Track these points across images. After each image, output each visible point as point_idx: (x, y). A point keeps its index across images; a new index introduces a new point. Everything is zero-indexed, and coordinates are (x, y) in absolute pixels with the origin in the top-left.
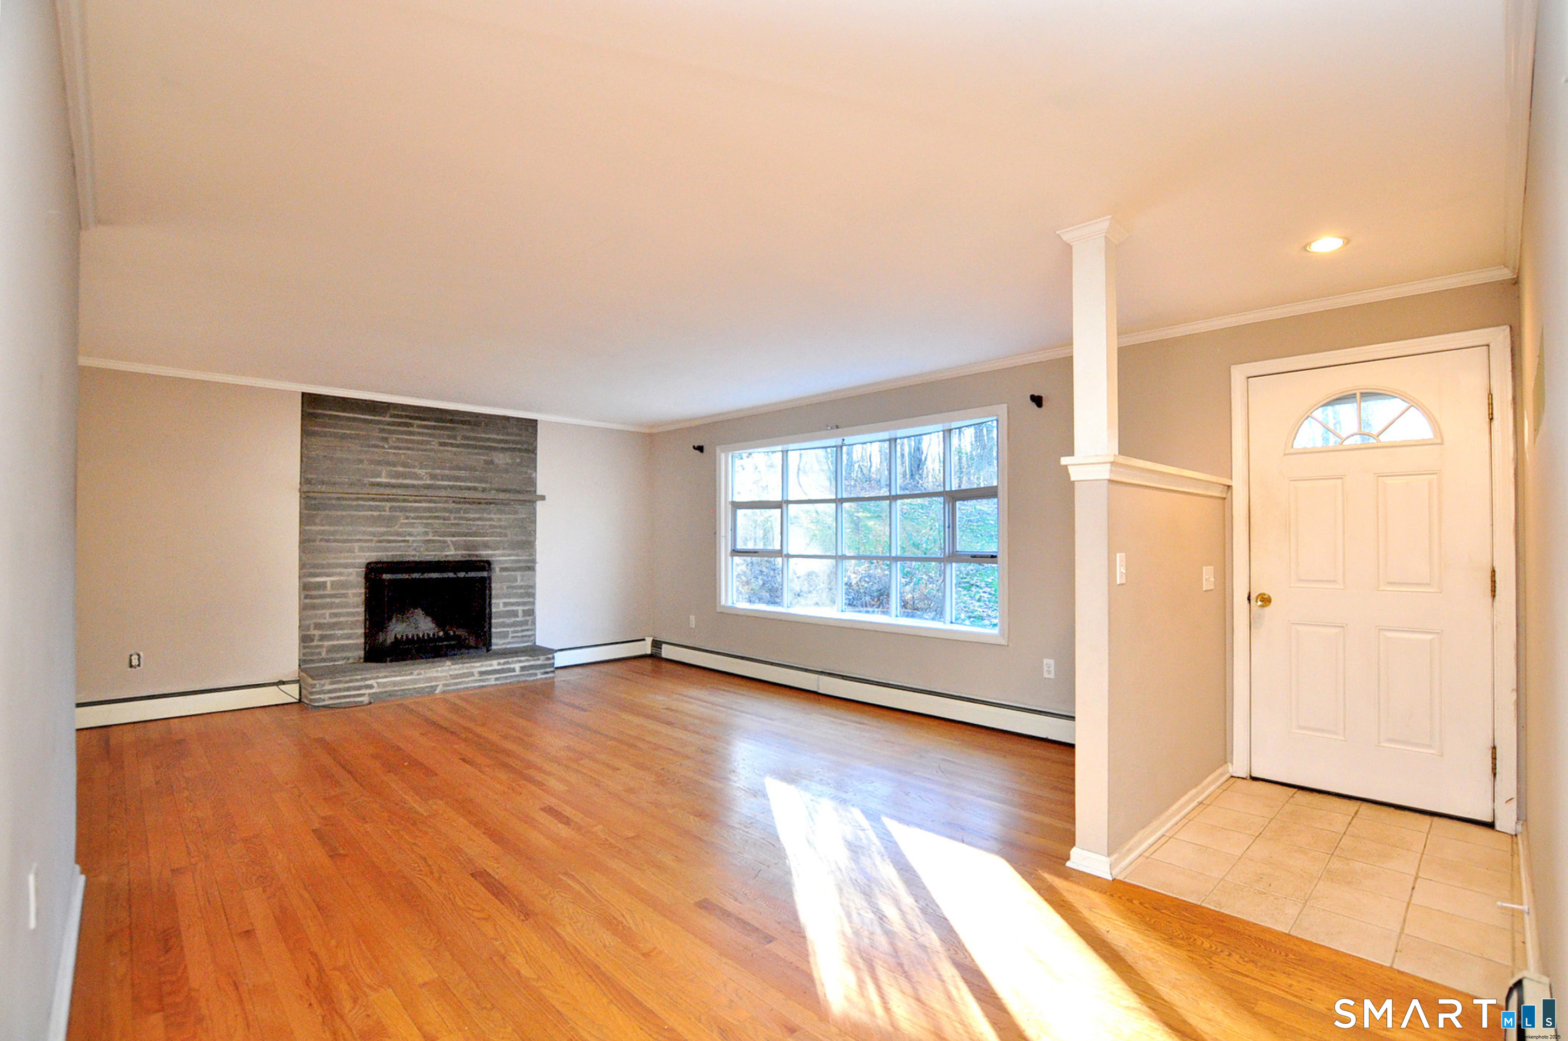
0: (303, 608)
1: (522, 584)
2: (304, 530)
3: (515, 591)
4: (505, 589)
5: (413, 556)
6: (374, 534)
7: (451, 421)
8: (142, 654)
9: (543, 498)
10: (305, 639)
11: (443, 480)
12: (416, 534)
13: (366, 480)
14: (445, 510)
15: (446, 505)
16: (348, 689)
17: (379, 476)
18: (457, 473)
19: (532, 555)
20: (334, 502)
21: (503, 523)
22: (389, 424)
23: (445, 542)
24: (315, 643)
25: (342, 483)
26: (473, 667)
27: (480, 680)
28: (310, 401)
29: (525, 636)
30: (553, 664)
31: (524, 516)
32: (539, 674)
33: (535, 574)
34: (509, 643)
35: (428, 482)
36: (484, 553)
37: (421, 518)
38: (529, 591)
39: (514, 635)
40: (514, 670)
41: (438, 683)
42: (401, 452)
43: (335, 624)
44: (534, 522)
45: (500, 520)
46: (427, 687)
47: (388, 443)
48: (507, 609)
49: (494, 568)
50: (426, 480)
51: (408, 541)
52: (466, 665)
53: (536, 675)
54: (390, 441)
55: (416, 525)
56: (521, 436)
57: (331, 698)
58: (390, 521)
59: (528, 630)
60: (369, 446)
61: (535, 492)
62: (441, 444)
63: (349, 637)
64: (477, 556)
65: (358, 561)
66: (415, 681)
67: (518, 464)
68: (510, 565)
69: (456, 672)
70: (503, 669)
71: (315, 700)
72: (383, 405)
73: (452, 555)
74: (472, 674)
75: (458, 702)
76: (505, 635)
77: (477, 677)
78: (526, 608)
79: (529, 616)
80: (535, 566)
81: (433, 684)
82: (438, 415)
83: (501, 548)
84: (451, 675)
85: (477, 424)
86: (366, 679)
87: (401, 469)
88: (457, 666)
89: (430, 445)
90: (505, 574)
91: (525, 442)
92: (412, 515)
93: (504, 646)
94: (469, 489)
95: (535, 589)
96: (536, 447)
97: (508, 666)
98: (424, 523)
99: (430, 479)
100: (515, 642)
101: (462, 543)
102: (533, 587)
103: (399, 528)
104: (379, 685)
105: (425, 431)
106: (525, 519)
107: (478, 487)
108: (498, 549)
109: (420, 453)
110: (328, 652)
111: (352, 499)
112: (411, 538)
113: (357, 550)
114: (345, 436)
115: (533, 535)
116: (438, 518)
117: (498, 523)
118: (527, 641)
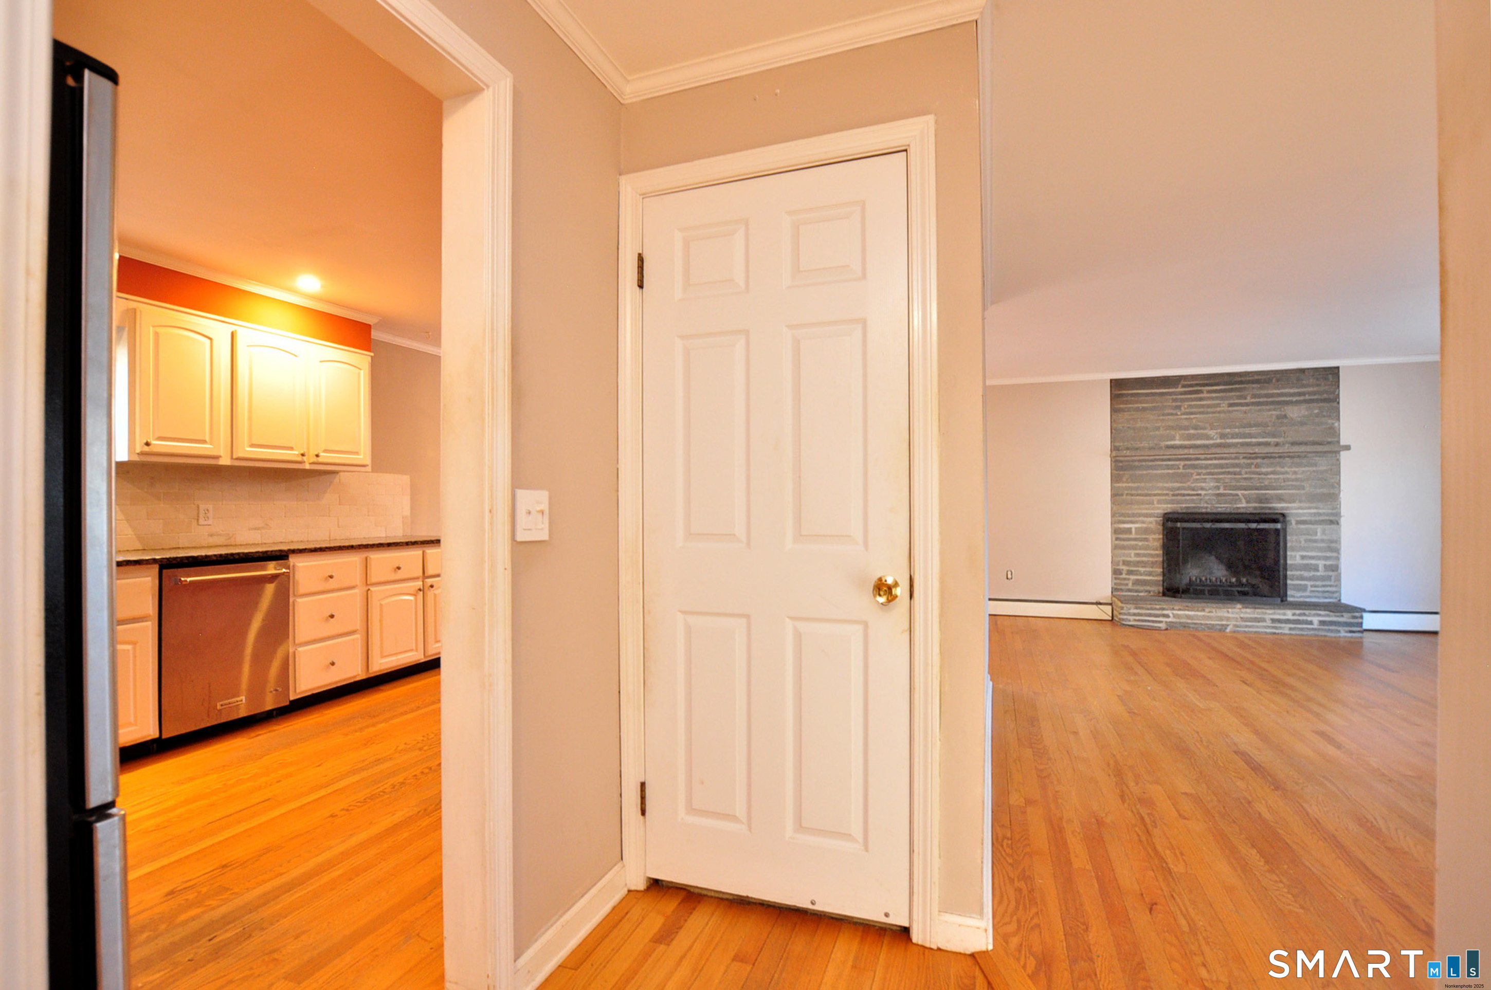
0: (1115, 548)
1: (1324, 537)
2: (1114, 487)
3: (1315, 545)
4: (1303, 542)
5: (1207, 508)
6: (1168, 489)
7: (1241, 382)
8: (1012, 571)
9: (1348, 448)
10: (1116, 572)
11: (1232, 438)
12: (1208, 488)
13: (1163, 444)
14: (1237, 465)
15: (1237, 461)
16: (1150, 615)
17: (1173, 439)
18: (1247, 430)
19: (1337, 508)
20: (1137, 464)
21: (1299, 476)
22: (1181, 393)
23: (1237, 495)
24: (1124, 576)
25: (1144, 448)
26: (1266, 613)
27: (1273, 627)
28: (1117, 385)
29: (1327, 592)
30: (1362, 623)
31: (1325, 468)
32: (1342, 632)
33: (1340, 529)
34: (1309, 597)
35: (1219, 441)
36: (1279, 506)
37: (1212, 474)
38: (1333, 547)
40: (1311, 623)
41: (1228, 623)
42: (1192, 416)
43: (1139, 562)
44: (1339, 473)
46: (1218, 625)
47: (1181, 410)
48: (1305, 562)
49: (1290, 521)
50: (1216, 439)
51: (1200, 495)
52: (1257, 610)
53: (1339, 631)
54: (1182, 408)
55: (1208, 480)
56: (1321, 385)
57: (1135, 620)
58: (1184, 477)
59: (1330, 586)
60: (1163, 415)
61: (1338, 442)
62: (1230, 405)
63: (1150, 574)
64: (1270, 508)
65: (1156, 511)
66: (1207, 618)
67: (1317, 415)
68: (1309, 518)
69: (1247, 616)
70: (1298, 620)
71: (1123, 620)
72: (1175, 378)
73: (1243, 508)
74: (1263, 620)
75: (1246, 641)
76: (1303, 588)
77: (1269, 623)
78: (1328, 563)
79: (1333, 571)
80: (1340, 519)
81: (1224, 623)
82: (1226, 378)
83: (1297, 501)
84: (1241, 618)
85: (1269, 381)
86: (1163, 609)
87: (1192, 431)
88: (1248, 610)
89: (1220, 407)
90: (1302, 526)
91: (1326, 392)
92: (1204, 471)
93: (1301, 599)
94: (1260, 444)
95: (1340, 544)
96: (1338, 395)
97: (1305, 618)
98: (1215, 478)
99: (1221, 438)
100: (1315, 597)
101: (1255, 496)
102: (1338, 541)
103: (1192, 483)
104: (1175, 616)
105: (1214, 395)
106: (1326, 471)
107: (1271, 442)
108: (1294, 502)
109: (1211, 415)
110: (1133, 584)
111: (1151, 461)
112: (1203, 492)
113: (1155, 503)
114: (1144, 409)
115: (1336, 488)
116: (1229, 473)
117: (1294, 477)
118: (1330, 598)
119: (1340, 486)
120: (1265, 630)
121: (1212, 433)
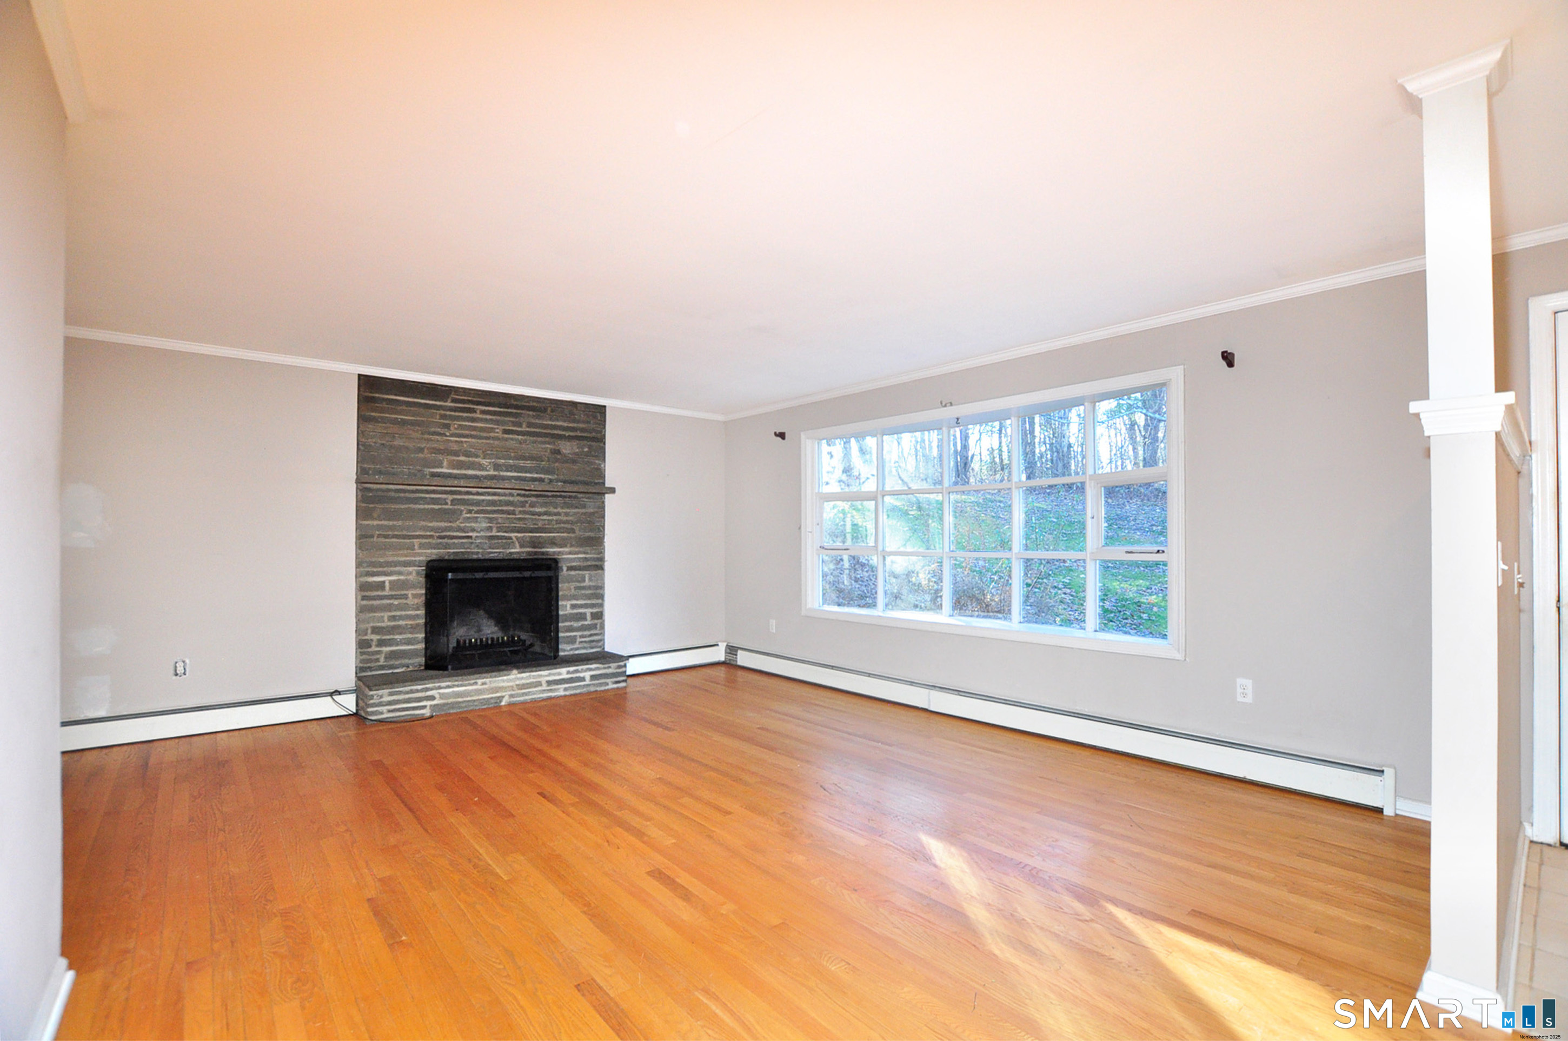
0: (361, 610)
1: (591, 584)
2: (361, 525)
3: (583, 592)
4: (573, 590)
5: (478, 553)
6: (432, 529)
7: (517, 407)
8: (187, 661)
9: (612, 490)
10: (362, 645)
11: (507, 471)
12: (479, 530)
13: (427, 471)
14: (509, 503)
15: (511, 499)
16: (409, 701)
17: (438, 465)
18: (521, 463)
19: (601, 553)
20: (393, 494)
21: (571, 518)
22: (451, 409)
23: (510, 538)
24: (374, 649)
25: (402, 474)
26: (541, 676)
27: (551, 690)
28: (368, 384)
29: (593, 641)
30: (625, 672)
31: (592, 511)
32: (610, 683)
33: (604, 574)
34: (577, 649)
35: (492, 473)
36: (551, 551)
37: (483, 512)
38: (597, 594)
39: (583, 640)
40: (583, 679)
41: (504, 694)
42: (464, 440)
43: (394, 627)
44: (603, 517)
45: (567, 514)
46: (492, 698)
47: (449, 430)
48: (575, 611)
49: (562, 568)
50: (490, 471)
51: (470, 537)
52: (533, 674)
53: (607, 684)
54: (452, 428)
55: (479, 519)
56: (588, 422)
57: (389, 711)
58: (452, 515)
59: (596, 635)
60: (429, 433)
61: (604, 483)
62: (506, 432)
63: (409, 642)
64: (543, 553)
65: (417, 559)
66: (479, 692)
67: (587, 454)
68: (578, 564)
69: (524, 681)
70: (572, 678)
71: (373, 713)
72: (444, 388)
73: (518, 553)
74: (539, 684)
75: (525, 715)
76: (572, 640)
77: (545, 687)
78: (595, 610)
79: (598, 619)
80: (603, 564)
81: (498, 695)
82: (501, 399)
83: (568, 545)
84: (517, 685)
85: (543, 410)
86: (427, 690)
87: (462, 458)
88: (524, 675)
89: (495, 432)
90: (573, 573)
91: (594, 430)
92: (475, 509)
93: (571, 653)
94: (534, 480)
95: (604, 590)
96: (604, 435)
97: (578, 675)
98: (487, 518)
99: (495, 470)
100: (585, 648)
101: (528, 539)
102: (602, 587)
103: (461, 523)
104: (442, 696)
105: (488, 417)
106: (593, 513)
107: (544, 479)
108: (566, 546)
109: (484, 441)
110: (386, 658)
111: (413, 492)
112: (474, 534)
113: (416, 547)
114: (404, 422)
115: (601, 531)
116: (502, 512)
117: (565, 518)
118: (596, 647)
119: (604, 530)
120: (542, 695)
121: (485, 462)
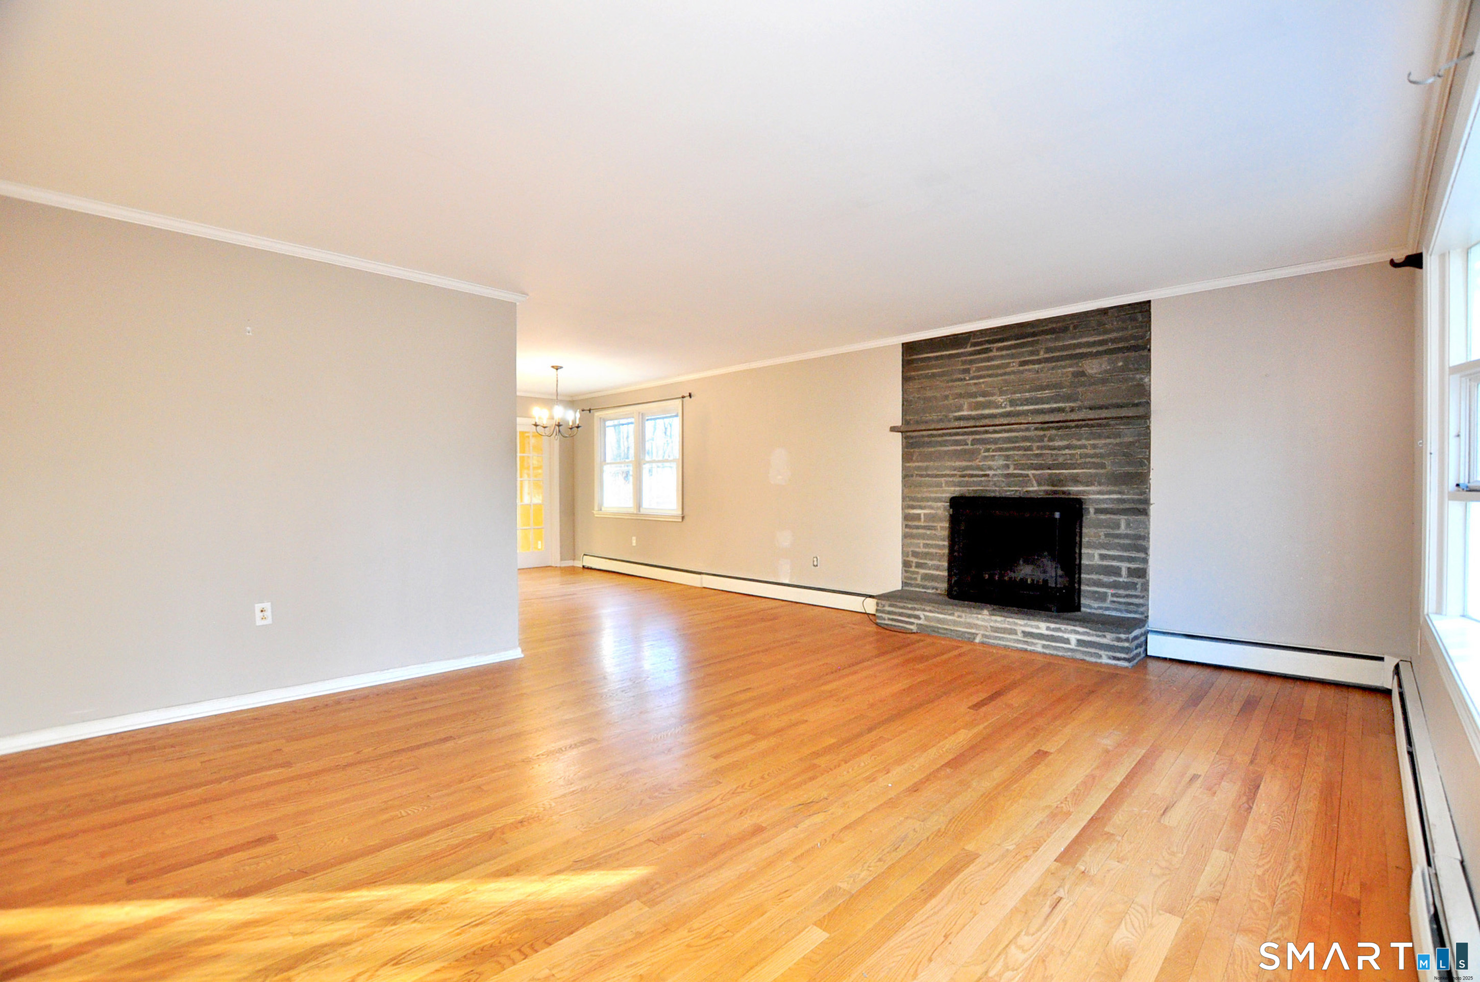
0: (905, 536)
1: (1128, 531)
2: (905, 466)
3: (1117, 541)
4: (1103, 537)
5: (994, 491)
6: (955, 469)
7: (1034, 335)
8: (818, 558)
10: (906, 564)
11: (1022, 405)
12: (995, 468)
13: (951, 415)
14: (1025, 439)
15: (1027, 434)
16: (901, 614)
17: (960, 409)
18: (1039, 394)
19: (1145, 493)
20: (926, 439)
22: (971, 354)
23: (1027, 476)
24: (913, 569)
25: (933, 421)
26: (1016, 624)
27: (1026, 643)
28: (909, 349)
29: (1131, 604)
31: (1131, 439)
33: (1149, 520)
34: (1107, 609)
35: (1009, 409)
36: (1074, 489)
37: (1001, 449)
38: (1140, 545)
39: (1115, 599)
40: (1067, 641)
41: (977, 632)
42: (981, 381)
43: (927, 554)
44: (1148, 446)
45: (1094, 447)
47: (969, 373)
48: (1105, 563)
49: (1087, 510)
50: (1005, 407)
51: (987, 475)
52: (1008, 619)
53: (1100, 656)
54: (971, 372)
55: (996, 457)
56: (1126, 329)
57: (889, 619)
58: (972, 454)
59: (1136, 597)
60: (952, 381)
61: (1150, 403)
62: (1021, 364)
63: (938, 568)
64: (1064, 493)
65: (944, 495)
66: (955, 623)
67: (1122, 370)
68: (1111, 506)
69: (998, 625)
70: (1052, 636)
71: (879, 618)
72: (964, 336)
73: (1035, 491)
74: (1014, 632)
76: (1102, 597)
77: (1020, 637)
78: (1133, 566)
79: (1139, 577)
80: (1149, 508)
81: (973, 631)
82: (1016, 331)
83: (1097, 483)
85: (1065, 329)
86: (915, 609)
87: (980, 399)
88: (999, 619)
89: (1010, 367)
90: (1103, 517)
91: (1134, 337)
92: (993, 447)
93: (1100, 612)
94: (1052, 411)
95: (1148, 541)
96: (1149, 340)
97: (1060, 634)
98: (1003, 455)
99: (1011, 406)
100: (1116, 610)
101: (1047, 477)
102: (1146, 538)
103: (980, 462)
104: (926, 618)
105: (1004, 353)
106: (1132, 443)
107: (1065, 408)
108: (1092, 484)
109: (1000, 378)
110: (922, 579)
111: (940, 435)
112: (991, 473)
113: (943, 485)
114: (934, 376)
115: (1145, 465)
116: (1019, 449)
117: (1092, 452)
118: (1136, 612)
119: (1149, 463)
120: (1016, 645)
121: (1000, 399)
